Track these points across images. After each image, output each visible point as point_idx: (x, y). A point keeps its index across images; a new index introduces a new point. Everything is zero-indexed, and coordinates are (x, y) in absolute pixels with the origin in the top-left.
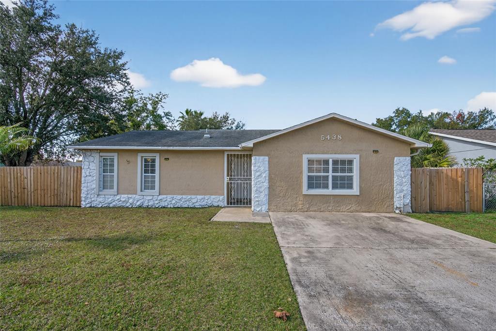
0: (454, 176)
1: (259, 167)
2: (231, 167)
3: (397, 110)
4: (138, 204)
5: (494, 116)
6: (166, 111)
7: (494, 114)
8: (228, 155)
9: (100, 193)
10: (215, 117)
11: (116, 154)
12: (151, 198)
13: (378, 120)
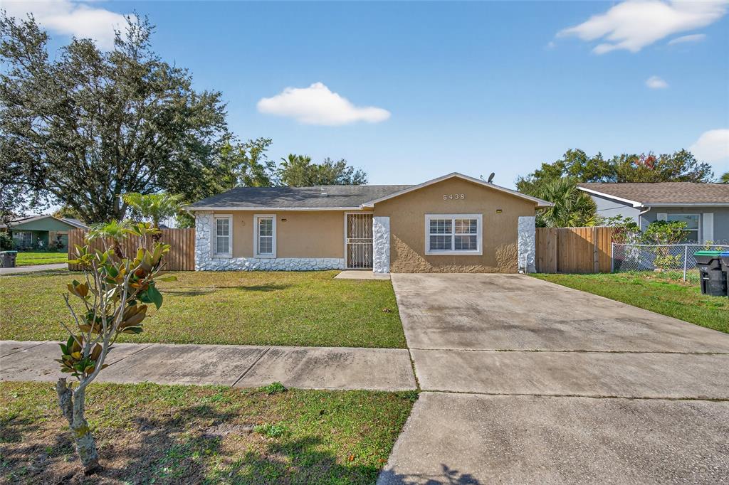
0: (583, 236)
1: (380, 227)
2: (351, 229)
3: (569, 152)
4: (254, 267)
5: (694, 160)
6: (269, 161)
7: (693, 158)
8: (348, 215)
9: (215, 256)
10: (329, 165)
11: (232, 215)
12: (268, 261)
13: (544, 166)
